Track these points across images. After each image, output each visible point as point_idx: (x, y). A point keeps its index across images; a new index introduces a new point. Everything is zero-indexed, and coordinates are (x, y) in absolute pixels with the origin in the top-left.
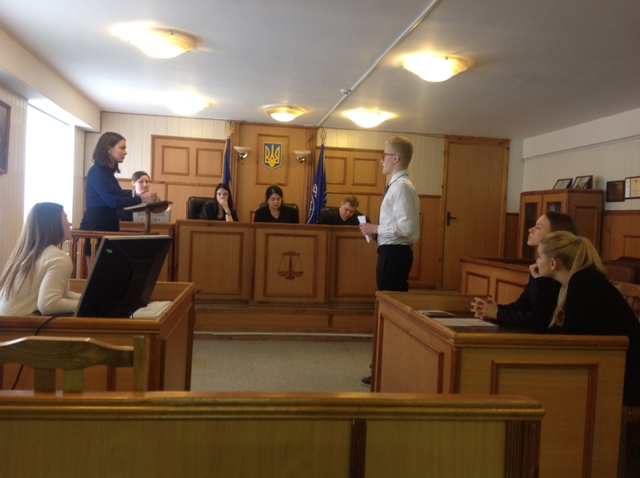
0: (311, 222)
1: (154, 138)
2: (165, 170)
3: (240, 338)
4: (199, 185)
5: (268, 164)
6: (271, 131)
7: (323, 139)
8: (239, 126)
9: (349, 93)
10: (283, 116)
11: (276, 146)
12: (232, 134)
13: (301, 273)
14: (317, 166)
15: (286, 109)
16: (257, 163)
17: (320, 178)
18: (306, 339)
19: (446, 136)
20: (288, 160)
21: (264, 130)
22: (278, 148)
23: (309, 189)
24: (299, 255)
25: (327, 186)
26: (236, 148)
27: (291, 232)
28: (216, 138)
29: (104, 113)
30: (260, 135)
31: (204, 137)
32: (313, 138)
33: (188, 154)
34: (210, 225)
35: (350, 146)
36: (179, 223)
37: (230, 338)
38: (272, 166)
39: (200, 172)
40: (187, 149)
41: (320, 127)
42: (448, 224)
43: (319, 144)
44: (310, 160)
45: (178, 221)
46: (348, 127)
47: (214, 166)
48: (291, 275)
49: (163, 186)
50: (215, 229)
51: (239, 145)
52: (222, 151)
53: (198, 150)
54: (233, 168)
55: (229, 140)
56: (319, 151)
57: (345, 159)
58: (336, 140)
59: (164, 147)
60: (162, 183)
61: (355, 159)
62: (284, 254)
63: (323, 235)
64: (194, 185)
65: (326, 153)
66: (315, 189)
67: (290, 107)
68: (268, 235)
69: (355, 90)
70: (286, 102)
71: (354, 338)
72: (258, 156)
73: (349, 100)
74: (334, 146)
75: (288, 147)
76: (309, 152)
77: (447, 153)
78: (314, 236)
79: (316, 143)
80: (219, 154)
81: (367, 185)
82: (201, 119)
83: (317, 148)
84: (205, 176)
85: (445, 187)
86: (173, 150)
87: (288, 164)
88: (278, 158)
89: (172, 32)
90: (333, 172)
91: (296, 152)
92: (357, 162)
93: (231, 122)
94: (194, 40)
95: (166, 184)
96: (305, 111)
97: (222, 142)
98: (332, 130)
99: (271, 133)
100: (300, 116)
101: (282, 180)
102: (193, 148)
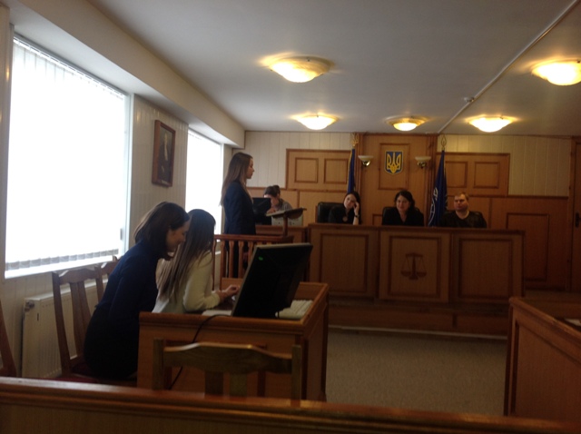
0: (432, 224)
1: (289, 151)
2: (298, 179)
3: (366, 333)
4: (327, 191)
5: (389, 171)
6: (393, 140)
7: (444, 145)
8: (363, 137)
9: (472, 100)
10: (405, 126)
11: (397, 154)
12: (357, 145)
13: (424, 274)
14: (437, 170)
15: (408, 119)
16: (379, 169)
17: (440, 181)
19: (573, 138)
20: (408, 166)
21: (386, 140)
22: (400, 156)
23: (430, 192)
25: (449, 190)
26: (361, 157)
27: (415, 234)
28: (342, 149)
29: (248, 133)
30: (382, 144)
31: (332, 148)
32: (433, 145)
33: (317, 165)
34: (338, 228)
35: (471, 151)
36: (311, 226)
37: (357, 332)
38: (393, 172)
39: (327, 180)
40: (317, 160)
41: (441, 133)
42: (577, 225)
43: (440, 150)
44: (430, 165)
45: (309, 225)
46: (473, 132)
47: (340, 173)
48: (414, 275)
49: (296, 193)
50: (339, 232)
51: (363, 154)
52: (347, 160)
53: (325, 160)
54: (357, 175)
55: (354, 151)
56: (439, 157)
57: (466, 163)
58: (456, 146)
59: (297, 159)
60: (295, 190)
61: (476, 163)
62: (407, 255)
63: (446, 238)
64: (322, 191)
65: (447, 158)
66: (436, 193)
67: (412, 117)
68: (391, 238)
69: (479, 97)
70: (407, 113)
72: (380, 163)
73: (473, 109)
74: (455, 151)
75: (409, 154)
76: (429, 158)
77: (574, 154)
78: (437, 239)
79: (436, 149)
80: (343, 163)
81: (486, 187)
82: (328, 132)
83: (438, 154)
84: (332, 183)
85: (573, 187)
86: (303, 161)
87: (409, 169)
88: (399, 164)
89: (309, 59)
90: (454, 175)
91: (417, 158)
92: (478, 165)
93: (356, 134)
94: (325, 63)
95: (298, 191)
96: (427, 120)
97: (348, 152)
98: (452, 137)
99: (392, 142)
100: (421, 125)
101: (403, 185)
102: (321, 158)
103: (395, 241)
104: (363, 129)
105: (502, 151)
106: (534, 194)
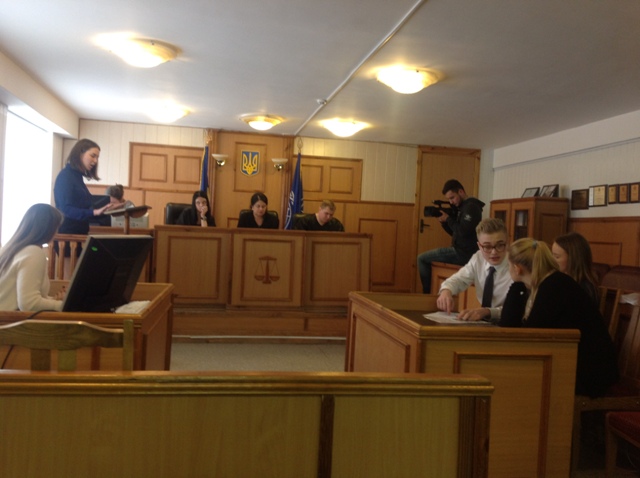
0: (288, 228)
1: (133, 145)
2: (143, 177)
3: (216, 341)
4: (177, 192)
5: (245, 172)
6: (249, 139)
7: (300, 147)
8: (217, 135)
9: (325, 103)
10: (261, 124)
11: (253, 154)
12: (210, 142)
13: (277, 278)
14: (294, 175)
15: (263, 118)
16: (235, 170)
17: (296, 185)
18: (283, 342)
19: (420, 146)
20: (265, 168)
21: (242, 139)
22: (256, 156)
23: (286, 196)
24: (275, 260)
25: (304, 193)
26: (214, 155)
27: (268, 237)
28: (194, 146)
29: (82, 121)
30: (237, 143)
31: (183, 144)
32: (290, 147)
33: (166, 161)
34: (188, 230)
35: (327, 155)
36: (158, 228)
37: (207, 341)
38: (249, 173)
39: (178, 179)
40: (165, 156)
41: (298, 136)
42: (422, 231)
43: (296, 152)
44: (287, 168)
45: (156, 227)
46: (324, 136)
47: (192, 173)
48: (268, 279)
49: (141, 192)
50: (190, 234)
51: (218, 153)
52: (200, 158)
53: (176, 157)
54: (211, 175)
55: (207, 148)
56: (296, 160)
57: (322, 167)
58: (312, 149)
59: (142, 154)
60: (140, 189)
61: (332, 167)
62: (261, 259)
63: (299, 241)
64: (171, 191)
65: (303, 161)
66: (292, 196)
67: (268, 116)
68: (245, 240)
69: (331, 100)
70: (263, 111)
71: (329, 341)
72: (235, 163)
73: (325, 110)
74: (311, 154)
75: (266, 155)
76: (286, 160)
77: (420, 162)
78: (290, 242)
79: (293, 151)
80: (197, 161)
81: (343, 193)
82: (180, 126)
83: (295, 156)
84: (183, 182)
85: (418, 195)
86: (151, 157)
87: (266, 172)
88: (255, 166)
89: (153, 42)
90: (310, 180)
91: (274, 160)
92: (333, 170)
93: (209, 130)
94: (174, 50)
95: (144, 191)
96: (283, 121)
97: (200, 149)
98: (309, 139)
99: (249, 141)
100: (277, 125)
101: (259, 188)
102: (171, 155)
103: (249, 245)
104: (217, 125)
105: (356, 157)
106: (384, 200)
